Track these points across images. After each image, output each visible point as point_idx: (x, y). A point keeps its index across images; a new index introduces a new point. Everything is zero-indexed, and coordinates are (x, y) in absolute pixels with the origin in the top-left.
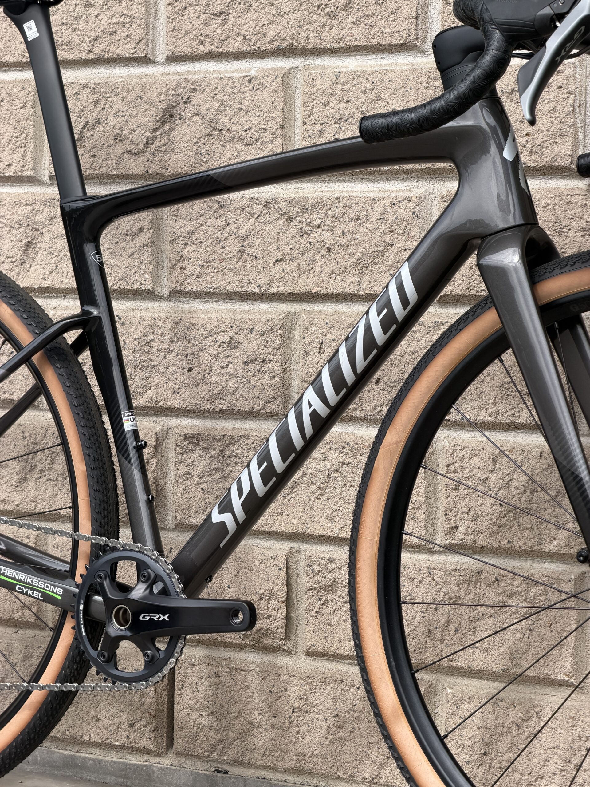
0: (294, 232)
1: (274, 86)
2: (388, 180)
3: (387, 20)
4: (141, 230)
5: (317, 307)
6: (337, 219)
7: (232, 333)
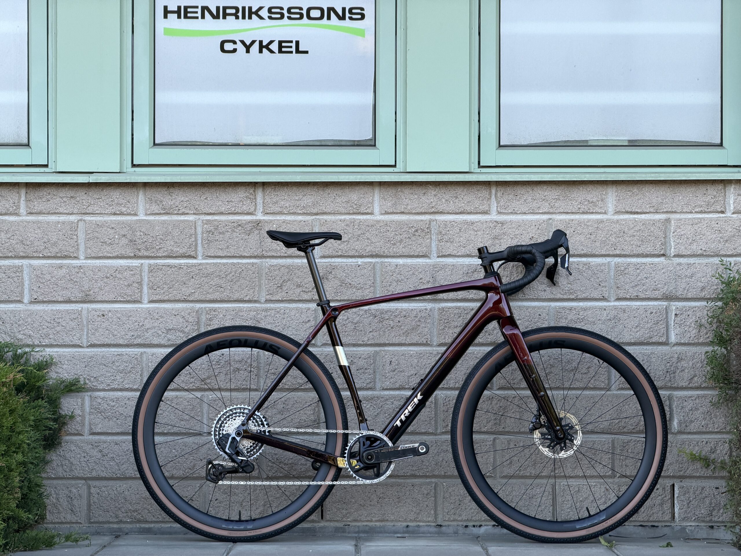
0: (377, 321)
1: (369, 268)
2: (416, 302)
3: (417, 247)
4: (309, 321)
5: (386, 348)
6: (396, 316)
7: (352, 359)
